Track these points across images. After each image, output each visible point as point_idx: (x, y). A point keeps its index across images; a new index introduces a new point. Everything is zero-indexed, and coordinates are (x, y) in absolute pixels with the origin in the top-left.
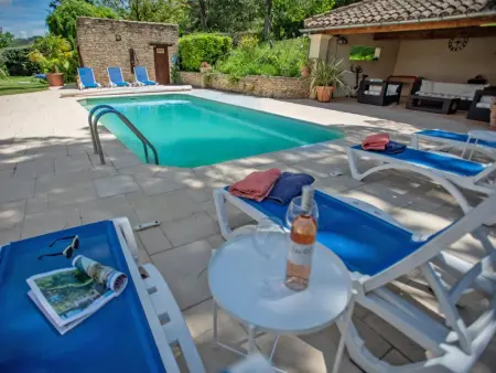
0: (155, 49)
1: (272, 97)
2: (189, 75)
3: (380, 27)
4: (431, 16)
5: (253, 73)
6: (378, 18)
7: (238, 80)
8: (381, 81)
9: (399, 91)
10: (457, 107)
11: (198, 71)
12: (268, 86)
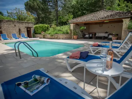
0: (27, 29)
1: (63, 39)
2: (38, 35)
3: (86, 22)
4: (96, 19)
5: (56, 33)
6: (85, 20)
7: (53, 35)
8: (88, 33)
9: (92, 35)
10: (105, 38)
11: (41, 34)
12: (61, 36)
